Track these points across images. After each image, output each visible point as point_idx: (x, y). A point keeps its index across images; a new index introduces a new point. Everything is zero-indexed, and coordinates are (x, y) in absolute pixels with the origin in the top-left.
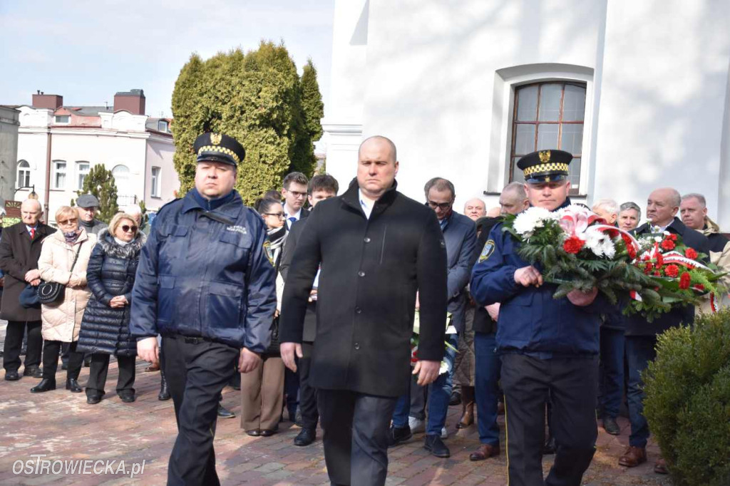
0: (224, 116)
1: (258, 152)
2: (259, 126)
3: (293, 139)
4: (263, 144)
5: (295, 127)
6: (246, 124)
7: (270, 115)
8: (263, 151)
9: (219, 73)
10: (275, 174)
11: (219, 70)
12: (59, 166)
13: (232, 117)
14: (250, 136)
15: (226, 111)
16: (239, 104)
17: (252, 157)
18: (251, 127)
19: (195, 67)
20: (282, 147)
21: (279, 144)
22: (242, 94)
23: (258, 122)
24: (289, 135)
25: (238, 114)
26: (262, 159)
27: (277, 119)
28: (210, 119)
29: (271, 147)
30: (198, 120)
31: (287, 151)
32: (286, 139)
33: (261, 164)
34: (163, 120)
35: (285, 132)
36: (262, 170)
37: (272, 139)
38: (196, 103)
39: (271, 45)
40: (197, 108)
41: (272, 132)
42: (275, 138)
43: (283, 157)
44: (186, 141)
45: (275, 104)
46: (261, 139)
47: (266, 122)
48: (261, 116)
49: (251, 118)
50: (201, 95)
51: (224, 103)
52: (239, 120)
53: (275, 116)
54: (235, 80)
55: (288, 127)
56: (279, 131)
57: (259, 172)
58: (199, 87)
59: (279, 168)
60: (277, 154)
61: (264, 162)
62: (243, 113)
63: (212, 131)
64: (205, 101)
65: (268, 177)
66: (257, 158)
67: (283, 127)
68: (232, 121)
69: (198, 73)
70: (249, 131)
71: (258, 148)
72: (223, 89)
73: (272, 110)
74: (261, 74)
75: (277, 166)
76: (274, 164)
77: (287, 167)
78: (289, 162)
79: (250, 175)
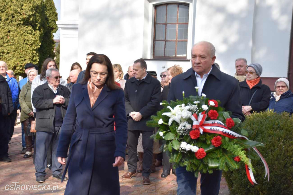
0: (3, 19)
1: (23, 38)
2: (23, 25)
3: (42, 32)
4: (25, 34)
5: (43, 25)
6: (15, 23)
7: (28, 19)
8: (26, 38)
10: (33, 50)
13: (7, 19)
14: (18, 30)
15: (3, 16)
16: (11, 12)
17: (20, 41)
18: (19, 25)
20: (36, 36)
21: (34, 34)
22: (12, 7)
23: (22, 22)
24: (39, 30)
25: (10, 18)
26: (25, 42)
27: (32, 21)
29: (30, 36)
31: (39, 38)
32: (38, 32)
33: (25, 45)
35: (38, 28)
36: (26, 48)
37: (30, 32)
41: (30, 28)
42: (32, 31)
43: (37, 41)
45: (31, 13)
46: (24, 31)
47: (26, 22)
48: (23, 19)
49: (18, 20)
51: (3, 12)
52: (12, 21)
53: (31, 19)
55: (39, 25)
56: (34, 27)
57: (24, 49)
59: (35, 47)
60: (33, 39)
61: (27, 44)
62: (13, 17)
65: (29, 51)
66: (22, 42)
67: (36, 25)
68: (7, 22)
70: (18, 27)
71: (23, 36)
73: (30, 16)
75: (34, 46)
76: (32, 45)
77: (39, 47)
78: (40, 44)
79: (19, 50)
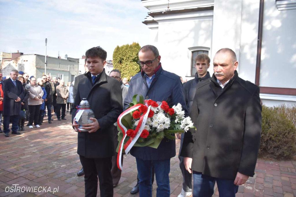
0: (125, 59)
2: (133, 61)
4: (134, 65)
6: (129, 61)
7: (135, 59)
8: (133, 67)
9: (123, 50)
10: (137, 72)
11: (123, 49)
13: (126, 59)
15: (125, 58)
16: (128, 56)
17: (131, 69)
18: (131, 61)
19: (118, 48)
21: (137, 65)
22: (129, 54)
23: (132, 60)
25: (128, 59)
28: (121, 60)
29: (135, 66)
30: (119, 60)
33: (133, 70)
34: (110, 61)
38: (118, 56)
39: (135, 43)
40: (118, 58)
41: (136, 63)
42: (136, 64)
43: (138, 68)
44: (116, 65)
45: (136, 56)
48: (133, 59)
50: (119, 54)
51: (124, 56)
52: (128, 60)
53: (136, 59)
54: (127, 51)
57: (133, 72)
58: (119, 53)
60: (137, 68)
61: (134, 70)
62: (129, 58)
63: (122, 63)
64: (120, 56)
65: (135, 73)
68: (126, 60)
69: (119, 50)
70: (130, 63)
72: (124, 53)
73: (136, 58)
74: (133, 49)
75: (137, 70)
76: (136, 70)
78: (140, 70)
79: (131, 73)
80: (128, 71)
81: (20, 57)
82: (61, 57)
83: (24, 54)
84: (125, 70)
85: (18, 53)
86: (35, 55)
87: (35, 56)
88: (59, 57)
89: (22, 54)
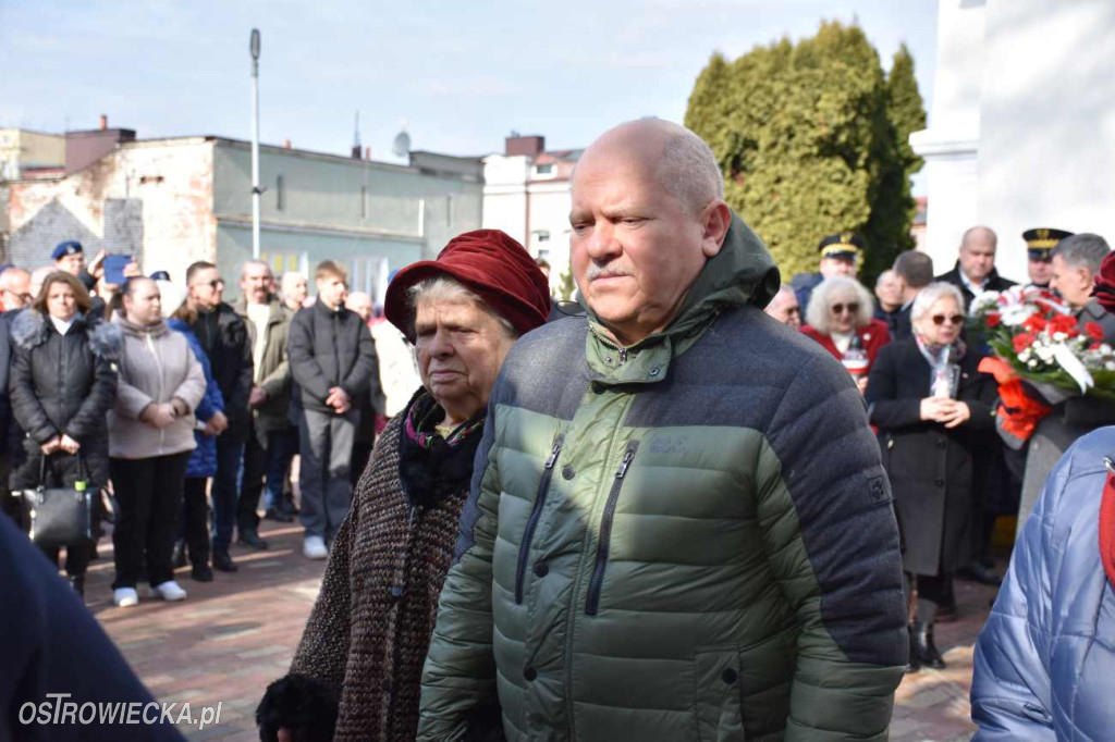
0: (762, 144)
1: (816, 197)
2: (818, 155)
3: (874, 172)
4: (824, 183)
5: (877, 153)
6: (795, 154)
7: (834, 137)
8: (825, 195)
9: (753, 78)
11: (754, 73)
12: (541, 238)
13: (774, 145)
14: (804, 174)
15: (764, 137)
16: (785, 123)
17: (807, 206)
18: (807, 157)
19: (718, 72)
20: (856, 187)
21: (850, 183)
22: (790, 108)
23: (815, 150)
24: (866, 167)
25: (783, 139)
26: (823, 208)
27: (847, 144)
28: (742, 151)
29: (838, 189)
30: (723, 153)
31: (864, 193)
32: (862, 175)
33: (822, 218)
35: (861, 162)
36: (823, 224)
37: (838, 176)
38: (719, 127)
39: (835, 26)
40: (721, 136)
41: (839, 164)
42: (844, 174)
43: (856, 202)
45: (842, 119)
46: (820, 175)
47: (828, 148)
48: (819, 141)
49: (804, 144)
50: (727, 113)
51: (762, 124)
52: (786, 149)
53: (843, 138)
54: (778, 86)
55: (865, 155)
56: (851, 161)
57: (818, 229)
58: (724, 102)
59: (850, 222)
60: (848, 198)
61: (827, 213)
62: (791, 136)
63: (744, 169)
64: (733, 124)
66: (815, 207)
67: (857, 156)
68: (775, 152)
69: (722, 81)
70: (802, 165)
71: (816, 191)
72: (760, 102)
73: (838, 129)
74: (819, 72)
75: (848, 217)
76: (842, 214)
77: (864, 219)
78: (868, 210)
79: (804, 234)
80: (788, 225)
81: (118, 157)
82: (368, 151)
83: (139, 136)
84: (767, 219)
85: (104, 131)
86: (209, 138)
87: (210, 145)
88: (357, 152)
89: (127, 136)
